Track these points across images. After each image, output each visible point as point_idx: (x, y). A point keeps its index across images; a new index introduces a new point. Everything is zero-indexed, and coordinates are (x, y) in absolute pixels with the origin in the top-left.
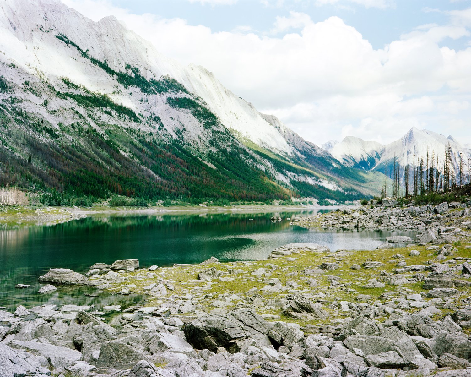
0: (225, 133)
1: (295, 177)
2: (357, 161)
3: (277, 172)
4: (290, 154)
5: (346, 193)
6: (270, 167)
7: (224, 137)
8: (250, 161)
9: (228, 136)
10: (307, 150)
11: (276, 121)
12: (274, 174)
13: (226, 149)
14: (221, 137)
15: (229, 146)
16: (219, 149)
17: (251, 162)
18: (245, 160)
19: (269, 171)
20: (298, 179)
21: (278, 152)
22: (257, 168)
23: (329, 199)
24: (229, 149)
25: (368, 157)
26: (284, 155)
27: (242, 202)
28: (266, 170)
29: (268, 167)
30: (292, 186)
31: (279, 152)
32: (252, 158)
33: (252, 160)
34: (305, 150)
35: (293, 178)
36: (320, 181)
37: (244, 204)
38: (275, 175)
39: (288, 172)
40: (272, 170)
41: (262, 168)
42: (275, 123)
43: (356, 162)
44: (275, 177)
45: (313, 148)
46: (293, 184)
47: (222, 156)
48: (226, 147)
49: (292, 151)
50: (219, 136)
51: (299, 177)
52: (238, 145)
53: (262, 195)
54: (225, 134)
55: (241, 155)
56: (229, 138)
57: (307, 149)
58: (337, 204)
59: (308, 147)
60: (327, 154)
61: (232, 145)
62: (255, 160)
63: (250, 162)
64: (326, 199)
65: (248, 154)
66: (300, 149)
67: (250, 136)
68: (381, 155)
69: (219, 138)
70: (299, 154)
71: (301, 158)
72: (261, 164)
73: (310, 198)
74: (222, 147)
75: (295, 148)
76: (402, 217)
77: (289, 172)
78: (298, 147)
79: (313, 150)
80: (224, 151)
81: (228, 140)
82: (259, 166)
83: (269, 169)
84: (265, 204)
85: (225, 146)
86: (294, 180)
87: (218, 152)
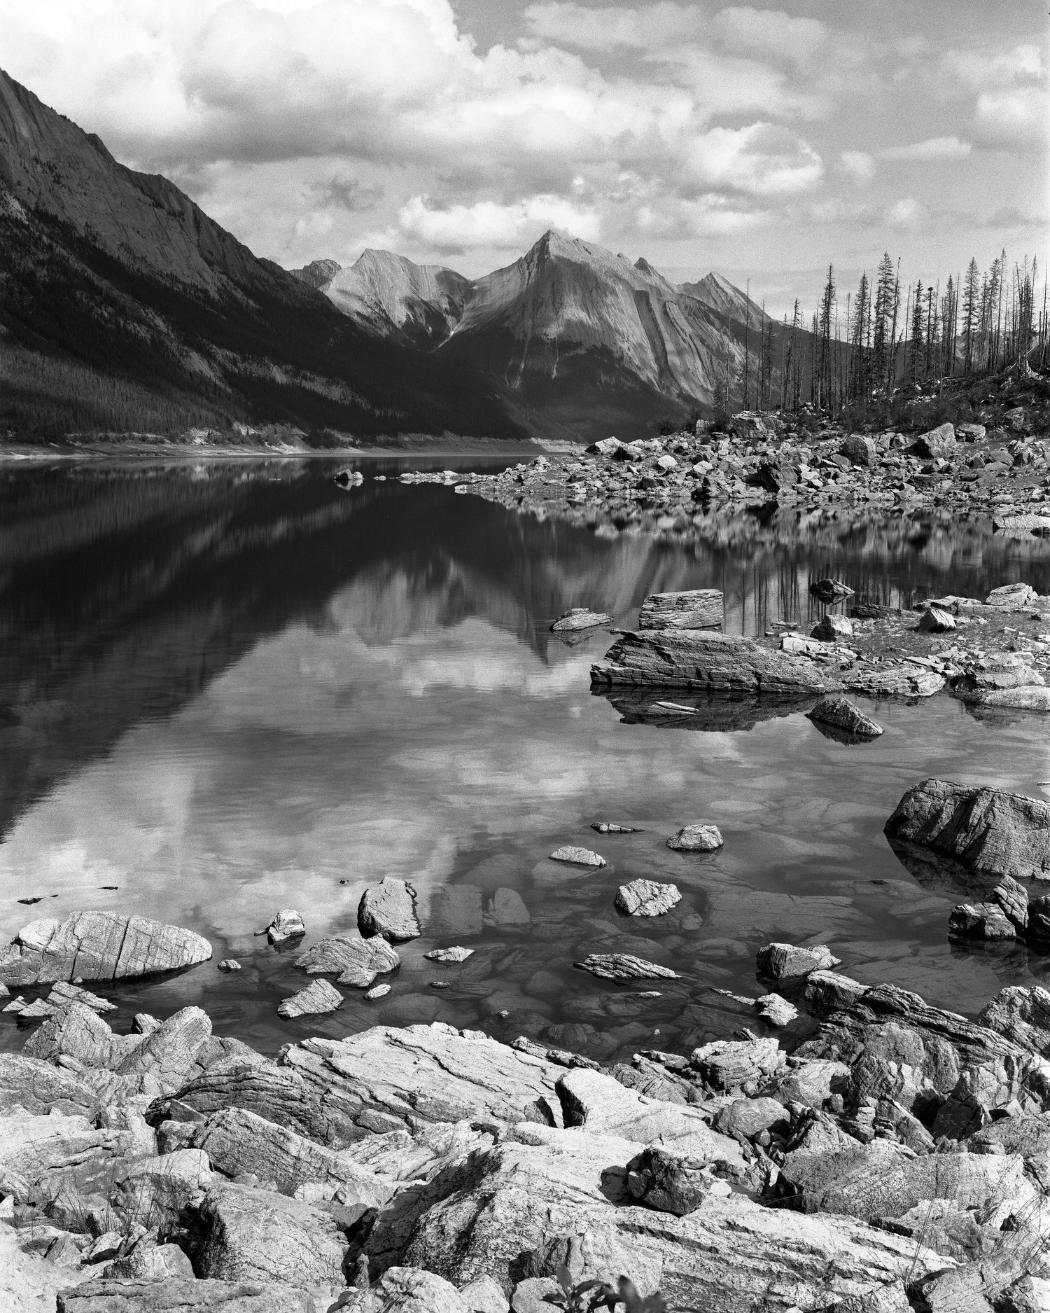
0: (27, 223)
1: (234, 362)
2: (395, 322)
3: (186, 348)
4: (213, 293)
5: (377, 413)
6: (165, 330)
7: (24, 234)
8: (106, 312)
9: (37, 234)
10: (264, 286)
11: (171, 197)
12: (176, 353)
13: (32, 274)
14: (17, 235)
15: (40, 263)
16: (11, 271)
17: (109, 313)
18: (93, 307)
19: (162, 343)
20: (245, 369)
21: (181, 287)
22: (128, 333)
23: (334, 428)
24: (42, 274)
25: (425, 311)
26: (199, 298)
27: (101, 434)
28: (153, 340)
29: (160, 332)
30: (229, 390)
31: (185, 289)
32: (112, 302)
33: (110, 309)
34: (257, 283)
35: (229, 366)
36: (305, 378)
37: (106, 439)
38: (181, 355)
39: (215, 349)
40: (171, 341)
41: (142, 332)
42: (167, 199)
43: (394, 326)
44: (179, 361)
45: (279, 281)
46: (231, 384)
47: (21, 292)
48: (31, 265)
49: (220, 287)
50: (8, 233)
51: (246, 364)
52: (67, 261)
53: (154, 412)
54: (27, 228)
55: (78, 294)
56: (40, 238)
57: (264, 283)
58: (357, 442)
59: (266, 276)
60: (319, 299)
61: (51, 260)
62: (121, 310)
63: (106, 314)
64: (327, 430)
65: (99, 291)
66: (243, 281)
67: (99, 238)
68: (462, 306)
69: (10, 237)
70: (239, 294)
71: (247, 306)
72: (140, 321)
73: (282, 424)
74: (19, 264)
75: (229, 277)
76: (830, 466)
77: (219, 347)
78: (238, 275)
79: (278, 284)
80: (27, 279)
81: (36, 247)
82: (134, 327)
83: (162, 338)
84: (166, 441)
85: (30, 262)
86: (233, 372)
87: (8, 280)
